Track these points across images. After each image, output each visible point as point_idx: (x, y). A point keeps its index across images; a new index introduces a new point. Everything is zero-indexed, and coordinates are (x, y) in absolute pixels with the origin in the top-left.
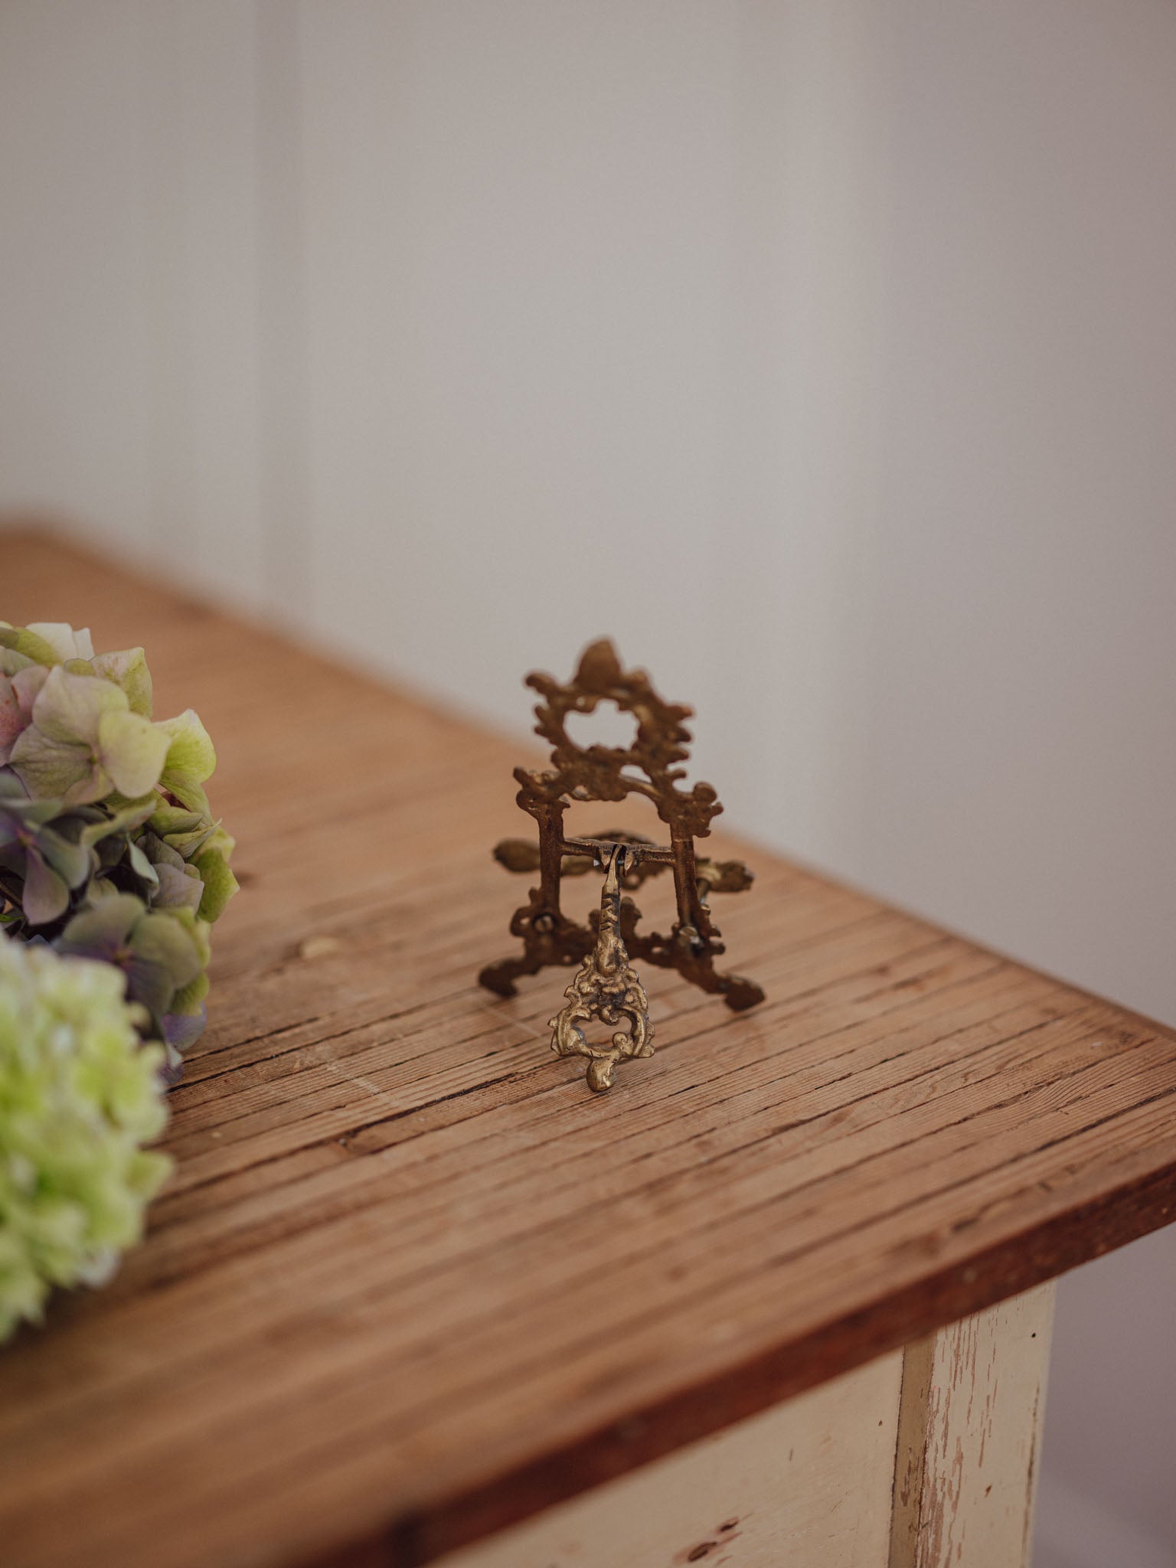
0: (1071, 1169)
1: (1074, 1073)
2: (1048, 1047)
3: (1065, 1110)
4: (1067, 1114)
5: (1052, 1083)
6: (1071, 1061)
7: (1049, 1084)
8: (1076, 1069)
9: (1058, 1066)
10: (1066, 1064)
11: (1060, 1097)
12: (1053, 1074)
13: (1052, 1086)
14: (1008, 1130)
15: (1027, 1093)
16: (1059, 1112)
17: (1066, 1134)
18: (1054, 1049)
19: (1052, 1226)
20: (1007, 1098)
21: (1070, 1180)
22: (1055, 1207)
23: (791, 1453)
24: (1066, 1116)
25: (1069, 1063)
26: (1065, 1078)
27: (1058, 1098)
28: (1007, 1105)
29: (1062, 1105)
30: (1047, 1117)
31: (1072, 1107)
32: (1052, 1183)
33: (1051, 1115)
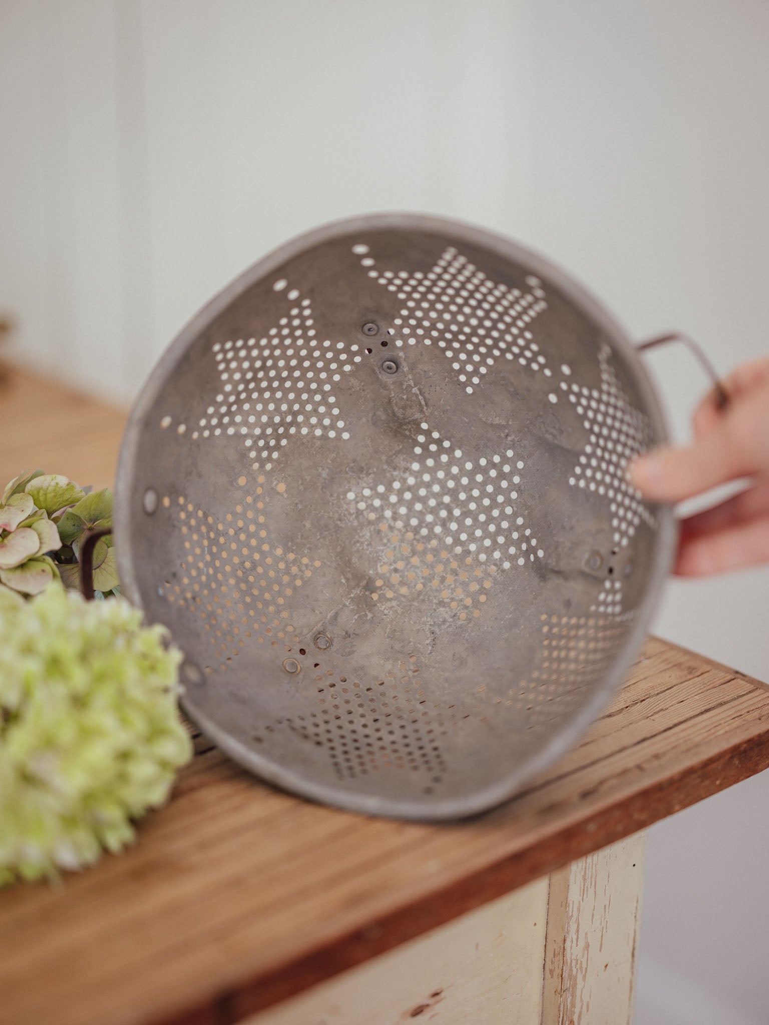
0: (656, 757)
1: (658, 694)
2: (642, 677)
3: (651, 718)
4: (653, 720)
5: (644, 700)
6: (656, 686)
8: (659, 691)
9: (648, 689)
10: (652, 688)
11: (649, 709)
12: (644, 695)
13: (643, 702)
14: (615, 732)
15: (627, 707)
16: (648, 719)
17: (654, 733)
18: (645, 679)
19: (645, 794)
20: (613, 711)
21: (656, 763)
22: (646, 782)
23: (477, 945)
24: (654, 722)
25: (655, 687)
26: (652, 697)
27: (647, 711)
28: (614, 715)
29: (650, 715)
30: (640, 723)
31: (657, 716)
32: (646, 766)
33: (644, 721)
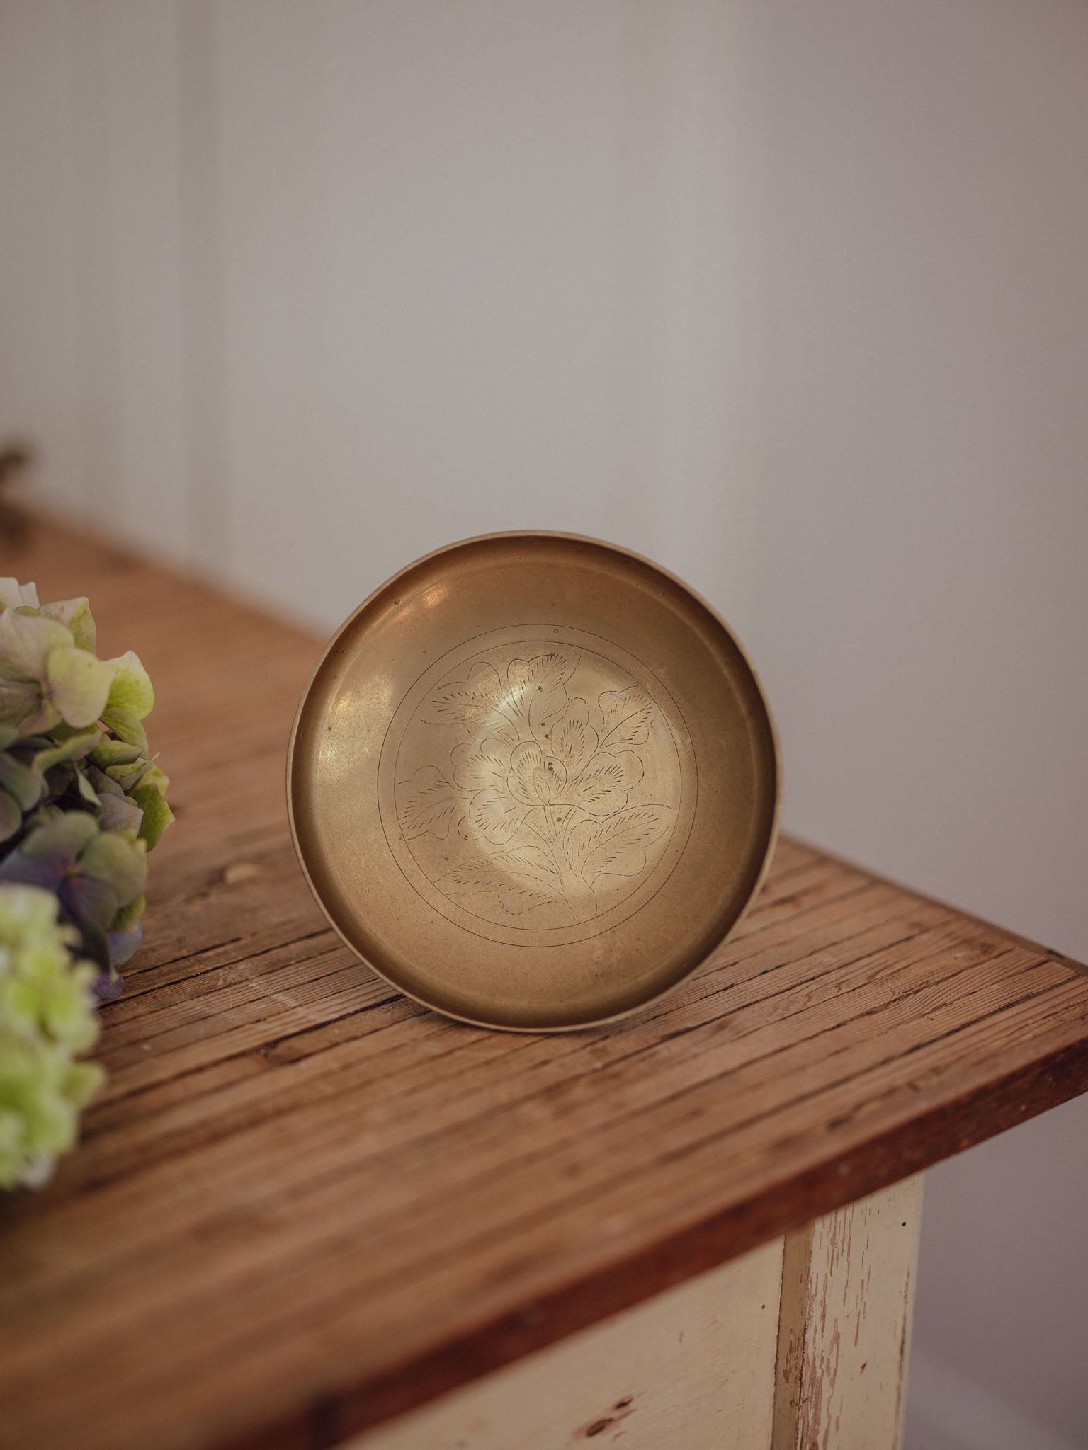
0: (936, 1071)
1: (939, 982)
2: (916, 958)
3: (930, 1016)
4: (933, 1019)
5: (919, 991)
6: (936, 970)
7: (916, 992)
8: (940, 979)
9: (924, 975)
10: (931, 973)
11: (926, 1004)
12: (919, 983)
13: (918, 994)
14: (878, 1035)
15: (895, 1000)
16: (925, 1018)
17: (933, 1038)
18: (921, 960)
19: (920, 1123)
20: (876, 1006)
21: (935, 1080)
22: (923, 1106)
23: (681, 1335)
24: (933, 1021)
25: (935, 973)
26: (931, 987)
27: (924, 1005)
28: (876, 1012)
29: (927, 1011)
30: (914, 1023)
31: (937, 1013)
32: (921, 1084)
33: (918, 1021)
